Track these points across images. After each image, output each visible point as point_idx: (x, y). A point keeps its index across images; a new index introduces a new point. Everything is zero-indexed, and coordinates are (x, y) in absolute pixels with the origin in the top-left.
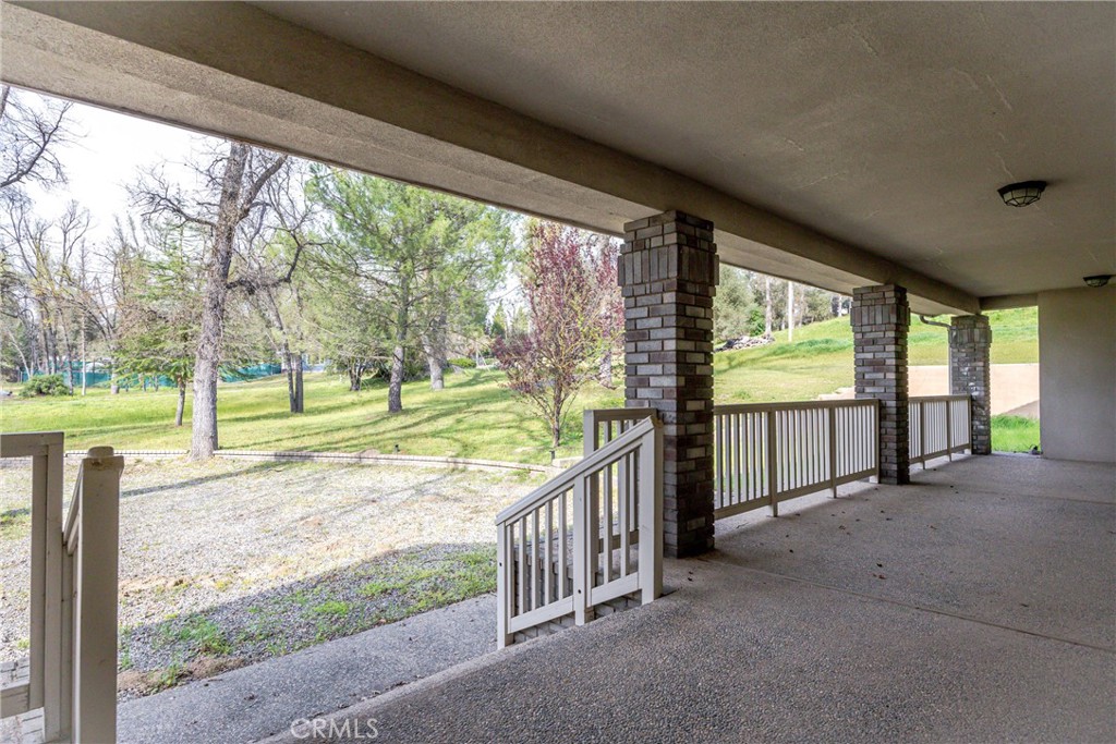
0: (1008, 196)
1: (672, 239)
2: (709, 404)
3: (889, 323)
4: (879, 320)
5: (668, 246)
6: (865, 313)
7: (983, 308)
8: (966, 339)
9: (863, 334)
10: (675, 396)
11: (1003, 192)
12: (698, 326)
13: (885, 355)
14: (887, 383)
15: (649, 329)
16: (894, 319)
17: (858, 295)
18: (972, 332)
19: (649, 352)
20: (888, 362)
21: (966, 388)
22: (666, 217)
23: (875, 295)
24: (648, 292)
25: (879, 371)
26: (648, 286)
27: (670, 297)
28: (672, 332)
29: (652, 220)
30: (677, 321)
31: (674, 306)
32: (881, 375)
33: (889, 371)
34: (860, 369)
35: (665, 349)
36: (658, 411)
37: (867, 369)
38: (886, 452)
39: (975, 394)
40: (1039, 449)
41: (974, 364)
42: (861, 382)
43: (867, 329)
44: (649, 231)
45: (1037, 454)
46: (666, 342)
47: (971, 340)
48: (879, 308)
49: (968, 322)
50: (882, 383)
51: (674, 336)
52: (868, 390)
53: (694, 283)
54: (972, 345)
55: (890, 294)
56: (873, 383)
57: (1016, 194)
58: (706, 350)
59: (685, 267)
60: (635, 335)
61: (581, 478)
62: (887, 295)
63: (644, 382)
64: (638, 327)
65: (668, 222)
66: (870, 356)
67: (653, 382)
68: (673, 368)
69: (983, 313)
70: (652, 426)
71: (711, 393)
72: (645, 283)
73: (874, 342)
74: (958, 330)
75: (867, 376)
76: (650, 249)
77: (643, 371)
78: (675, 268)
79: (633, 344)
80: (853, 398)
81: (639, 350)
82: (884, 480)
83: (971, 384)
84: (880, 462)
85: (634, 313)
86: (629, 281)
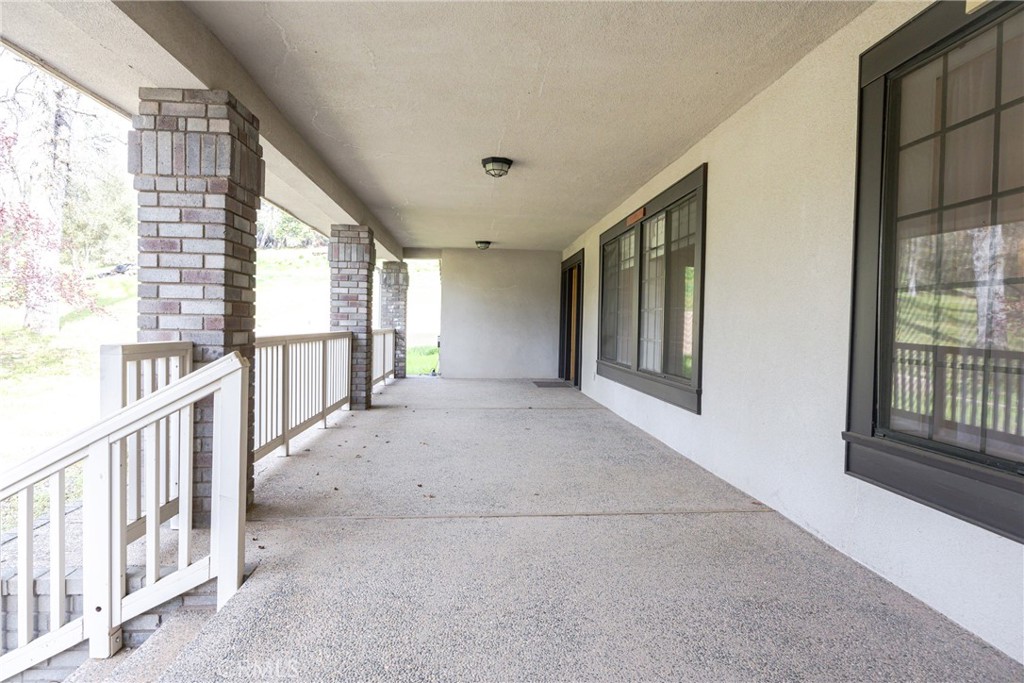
0: (490, 166)
1: (224, 126)
2: (252, 338)
3: (363, 262)
4: (354, 258)
5: (217, 134)
6: (342, 250)
7: (405, 257)
8: (393, 282)
9: (339, 269)
10: (222, 326)
11: (485, 162)
12: (245, 243)
13: (357, 291)
14: (359, 317)
15: (181, 239)
16: (367, 258)
17: (337, 231)
18: (398, 276)
19: (180, 268)
20: (361, 297)
21: (391, 323)
22: (211, 95)
23: (350, 234)
24: (181, 188)
25: (352, 305)
26: (181, 180)
27: (218, 201)
28: (220, 246)
29: (190, 95)
30: (226, 232)
31: (223, 213)
32: (354, 310)
33: (361, 306)
34: (336, 303)
35: (206, 266)
36: (194, 346)
37: (341, 303)
38: (357, 381)
39: (398, 328)
40: (436, 372)
41: (398, 303)
42: (337, 316)
43: (344, 265)
44: (183, 108)
45: (435, 375)
46: (207, 257)
47: (397, 283)
48: (354, 246)
49: (394, 267)
50: (356, 317)
51: (223, 251)
52: (342, 323)
53: (244, 188)
54: (397, 287)
55: (365, 235)
56: (347, 317)
57: (496, 166)
58: (250, 272)
59: (237, 167)
60: (157, 244)
61: (105, 444)
62: (362, 235)
63: (173, 307)
64: (162, 234)
65: (214, 103)
66: (345, 291)
67: (186, 307)
68: (220, 292)
69: (405, 260)
70: (240, 366)
71: (252, 323)
72: (177, 176)
73: (349, 278)
74: (388, 273)
75: (341, 310)
76: (186, 132)
77: (167, 292)
78: (227, 164)
79: (154, 256)
80: (328, 331)
81: (162, 264)
82: (354, 407)
83: (396, 319)
84: (351, 391)
85: (154, 214)
86: (149, 167)
